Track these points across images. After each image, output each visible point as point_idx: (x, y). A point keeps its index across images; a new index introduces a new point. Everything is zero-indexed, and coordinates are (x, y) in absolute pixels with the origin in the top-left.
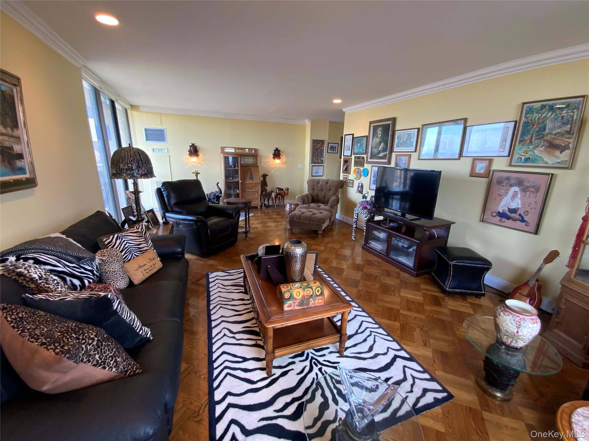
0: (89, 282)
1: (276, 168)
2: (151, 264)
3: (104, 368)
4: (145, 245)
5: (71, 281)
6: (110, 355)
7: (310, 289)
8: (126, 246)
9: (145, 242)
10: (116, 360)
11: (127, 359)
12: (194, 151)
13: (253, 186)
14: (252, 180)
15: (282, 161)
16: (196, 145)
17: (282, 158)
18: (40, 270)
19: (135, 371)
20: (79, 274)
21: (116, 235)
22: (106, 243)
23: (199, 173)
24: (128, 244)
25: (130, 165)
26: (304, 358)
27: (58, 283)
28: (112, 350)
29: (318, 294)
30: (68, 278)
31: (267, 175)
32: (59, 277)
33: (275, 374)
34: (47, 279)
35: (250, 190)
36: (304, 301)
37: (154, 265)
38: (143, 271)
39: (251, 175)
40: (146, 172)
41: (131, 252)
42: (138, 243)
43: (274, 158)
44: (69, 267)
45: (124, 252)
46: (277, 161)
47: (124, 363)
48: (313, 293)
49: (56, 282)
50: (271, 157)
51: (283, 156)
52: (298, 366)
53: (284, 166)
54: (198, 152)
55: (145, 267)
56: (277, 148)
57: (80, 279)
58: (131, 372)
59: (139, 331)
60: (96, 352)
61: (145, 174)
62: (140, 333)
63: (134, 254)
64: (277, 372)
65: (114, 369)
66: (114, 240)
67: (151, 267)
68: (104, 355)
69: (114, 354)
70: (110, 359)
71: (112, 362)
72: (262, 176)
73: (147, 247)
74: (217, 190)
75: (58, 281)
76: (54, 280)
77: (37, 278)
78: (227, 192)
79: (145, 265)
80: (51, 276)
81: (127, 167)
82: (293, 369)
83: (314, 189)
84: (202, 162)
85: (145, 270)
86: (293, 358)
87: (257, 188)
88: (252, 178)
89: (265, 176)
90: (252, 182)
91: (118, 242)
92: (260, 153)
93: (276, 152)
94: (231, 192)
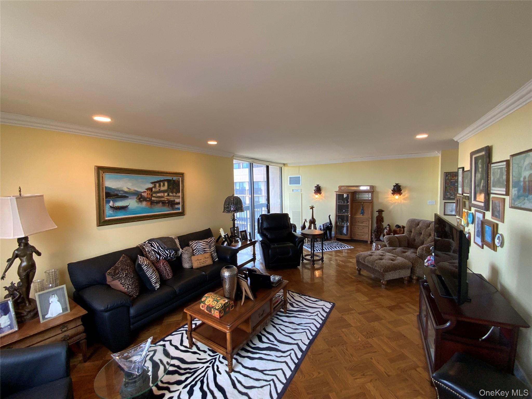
0: (162, 258)
1: (396, 204)
2: (204, 260)
3: (123, 287)
4: (209, 249)
5: (157, 255)
6: (128, 283)
7: (216, 303)
8: (197, 248)
9: (209, 248)
10: (129, 286)
11: (134, 289)
12: (318, 190)
13: (364, 220)
14: (363, 215)
15: (404, 197)
16: (319, 185)
17: (404, 194)
18: (150, 248)
19: (133, 295)
20: (161, 254)
21: (196, 241)
22: (190, 244)
23: (314, 207)
24: (199, 247)
25: (228, 206)
26: (212, 354)
27: (153, 255)
28: (130, 282)
29: (217, 308)
30: (156, 254)
31: (383, 211)
32: (155, 253)
33: (192, 349)
34: (149, 252)
35: (361, 224)
36: (210, 308)
37: (206, 261)
38: (199, 263)
39: (363, 210)
40: (235, 209)
41: (199, 251)
42: (204, 247)
43: (393, 193)
44: (160, 250)
45: (196, 250)
46: (397, 197)
47: (131, 289)
48: (215, 306)
49: (152, 254)
50: (390, 193)
51: (405, 191)
52: (203, 355)
53: (405, 202)
54: (321, 191)
55: (201, 261)
56: (397, 183)
57: (160, 256)
58: (131, 294)
59: (153, 284)
60: (124, 280)
61: (234, 210)
62: (153, 285)
63: (201, 253)
64: (194, 349)
65: (126, 289)
66: (193, 244)
67: (204, 262)
68: (126, 282)
69: (129, 284)
70: (127, 285)
71: (127, 286)
72: (377, 211)
73: (209, 250)
74: (328, 221)
75: (153, 254)
76: (152, 253)
77: (147, 251)
78: (338, 223)
79: (201, 260)
80: (152, 251)
81: (226, 207)
82: (200, 354)
83: (411, 232)
84: (323, 198)
85: (200, 262)
86: (209, 350)
87: (368, 222)
88: (363, 213)
89: (380, 211)
90: (362, 217)
91: (195, 244)
92: (378, 189)
93: (395, 187)
94: (342, 224)
